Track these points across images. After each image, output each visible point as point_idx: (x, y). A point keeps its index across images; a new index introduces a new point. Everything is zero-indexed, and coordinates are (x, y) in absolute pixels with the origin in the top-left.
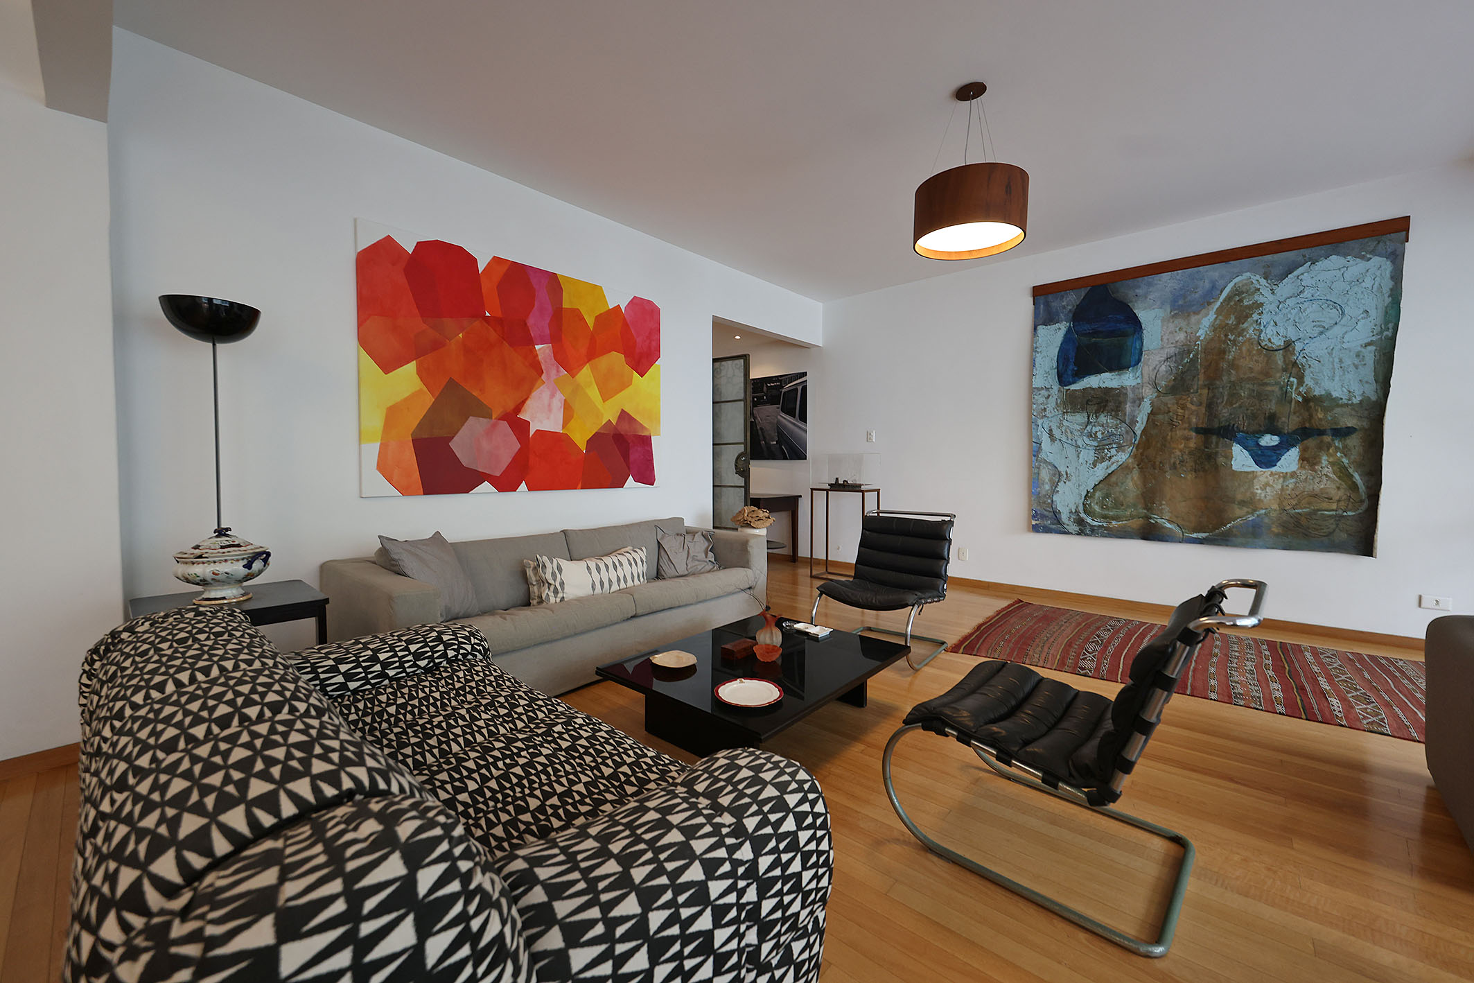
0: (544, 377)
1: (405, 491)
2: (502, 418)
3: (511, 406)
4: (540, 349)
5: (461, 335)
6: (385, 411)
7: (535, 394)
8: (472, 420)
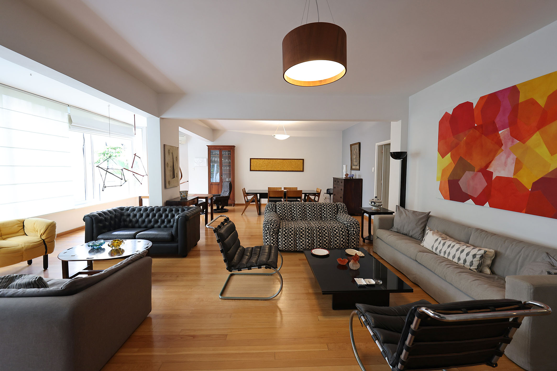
0: (503, 147)
1: (445, 198)
2: (479, 171)
3: (484, 164)
4: (501, 133)
5: (465, 138)
6: (442, 171)
7: (497, 157)
8: (467, 172)
